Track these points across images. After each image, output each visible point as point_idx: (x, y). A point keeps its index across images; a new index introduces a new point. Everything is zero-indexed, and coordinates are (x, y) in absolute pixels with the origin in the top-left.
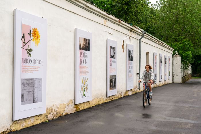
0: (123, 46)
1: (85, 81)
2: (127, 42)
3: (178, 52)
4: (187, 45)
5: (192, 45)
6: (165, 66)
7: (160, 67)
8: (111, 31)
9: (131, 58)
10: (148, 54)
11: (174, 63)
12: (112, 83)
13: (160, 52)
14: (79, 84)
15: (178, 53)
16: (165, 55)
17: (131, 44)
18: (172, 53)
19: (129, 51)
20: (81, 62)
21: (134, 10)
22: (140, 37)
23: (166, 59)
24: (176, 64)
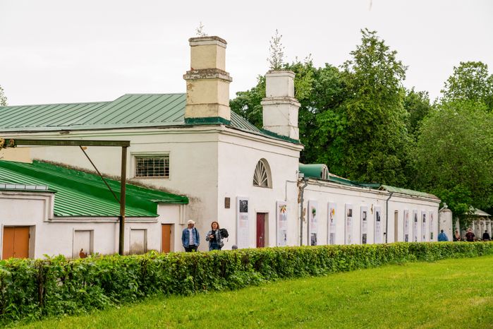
0: (372, 209)
1: (350, 236)
2: (376, 205)
3: (447, 204)
4: (461, 193)
5: (470, 193)
6: (423, 226)
7: (414, 227)
8: (363, 199)
9: (378, 219)
10: (396, 213)
11: (441, 221)
12: (364, 239)
13: (415, 208)
14: (347, 238)
15: (447, 206)
16: (424, 210)
17: (378, 206)
18: (438, 205)
19: (377, 213)
20: (348, 224)
21: (382, 134)
22: (387, 197)
23: (424, 215)
24: (444, 221)
